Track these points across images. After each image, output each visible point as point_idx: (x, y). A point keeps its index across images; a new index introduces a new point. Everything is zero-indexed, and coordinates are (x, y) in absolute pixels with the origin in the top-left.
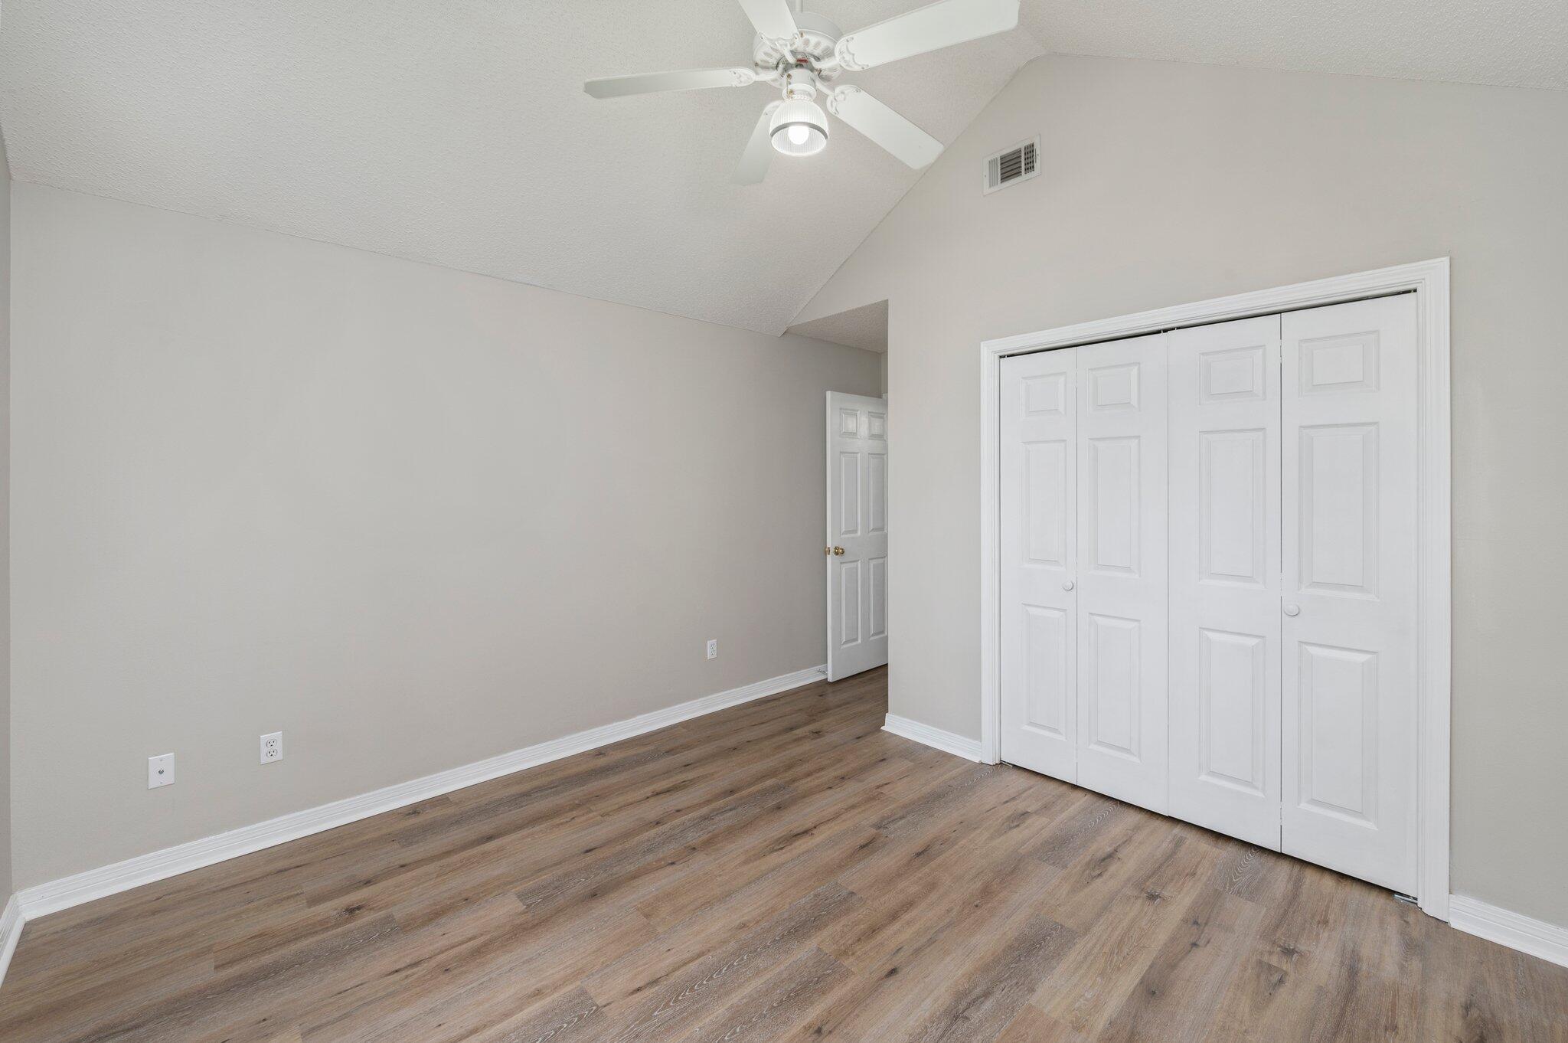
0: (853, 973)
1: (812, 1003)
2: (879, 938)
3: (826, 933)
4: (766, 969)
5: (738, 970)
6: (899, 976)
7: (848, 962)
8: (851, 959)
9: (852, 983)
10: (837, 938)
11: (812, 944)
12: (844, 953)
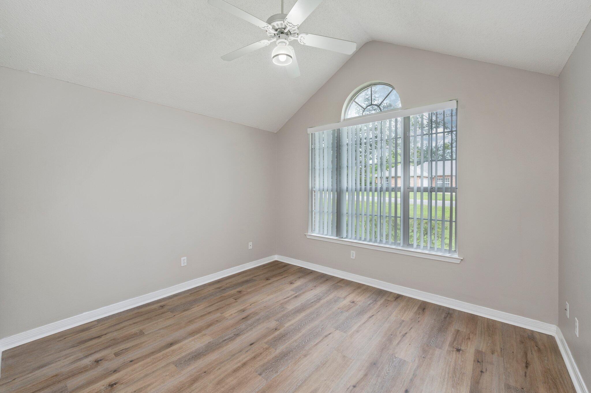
0: (265, 343)
1: (278, 335)
2: (253, 355)
3: (273, 355)
4: (293, 342)
5: (302, 341)
6: (250, 343)
7: (267, 346)
8: (264, 347)
9: (266, 340)
10: (269, 354)
11: (278, 351)
12: (267, 349)
